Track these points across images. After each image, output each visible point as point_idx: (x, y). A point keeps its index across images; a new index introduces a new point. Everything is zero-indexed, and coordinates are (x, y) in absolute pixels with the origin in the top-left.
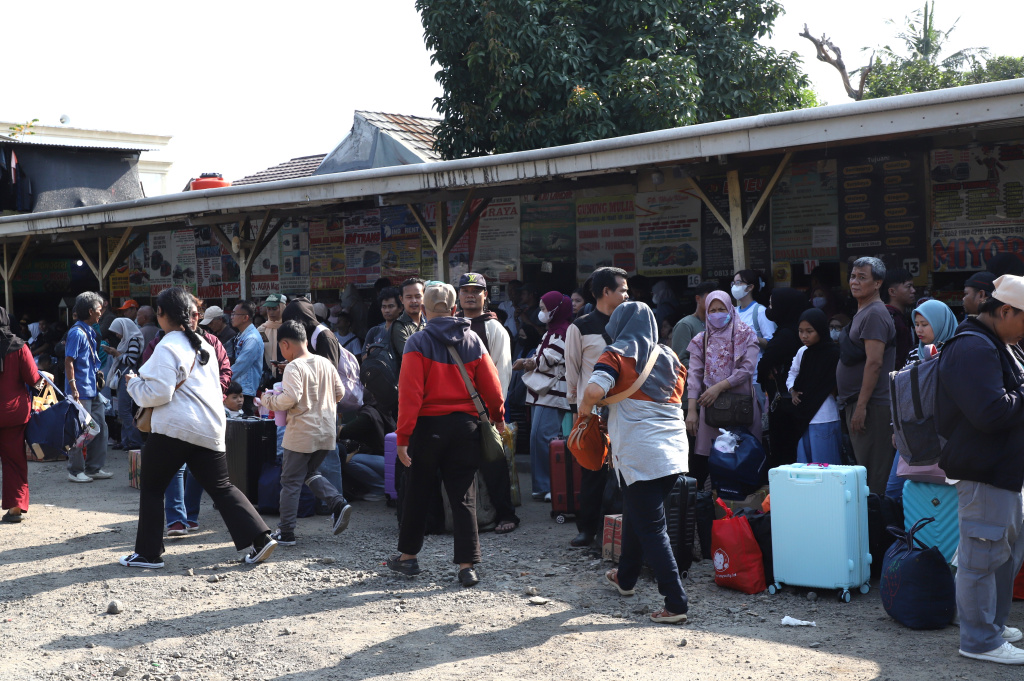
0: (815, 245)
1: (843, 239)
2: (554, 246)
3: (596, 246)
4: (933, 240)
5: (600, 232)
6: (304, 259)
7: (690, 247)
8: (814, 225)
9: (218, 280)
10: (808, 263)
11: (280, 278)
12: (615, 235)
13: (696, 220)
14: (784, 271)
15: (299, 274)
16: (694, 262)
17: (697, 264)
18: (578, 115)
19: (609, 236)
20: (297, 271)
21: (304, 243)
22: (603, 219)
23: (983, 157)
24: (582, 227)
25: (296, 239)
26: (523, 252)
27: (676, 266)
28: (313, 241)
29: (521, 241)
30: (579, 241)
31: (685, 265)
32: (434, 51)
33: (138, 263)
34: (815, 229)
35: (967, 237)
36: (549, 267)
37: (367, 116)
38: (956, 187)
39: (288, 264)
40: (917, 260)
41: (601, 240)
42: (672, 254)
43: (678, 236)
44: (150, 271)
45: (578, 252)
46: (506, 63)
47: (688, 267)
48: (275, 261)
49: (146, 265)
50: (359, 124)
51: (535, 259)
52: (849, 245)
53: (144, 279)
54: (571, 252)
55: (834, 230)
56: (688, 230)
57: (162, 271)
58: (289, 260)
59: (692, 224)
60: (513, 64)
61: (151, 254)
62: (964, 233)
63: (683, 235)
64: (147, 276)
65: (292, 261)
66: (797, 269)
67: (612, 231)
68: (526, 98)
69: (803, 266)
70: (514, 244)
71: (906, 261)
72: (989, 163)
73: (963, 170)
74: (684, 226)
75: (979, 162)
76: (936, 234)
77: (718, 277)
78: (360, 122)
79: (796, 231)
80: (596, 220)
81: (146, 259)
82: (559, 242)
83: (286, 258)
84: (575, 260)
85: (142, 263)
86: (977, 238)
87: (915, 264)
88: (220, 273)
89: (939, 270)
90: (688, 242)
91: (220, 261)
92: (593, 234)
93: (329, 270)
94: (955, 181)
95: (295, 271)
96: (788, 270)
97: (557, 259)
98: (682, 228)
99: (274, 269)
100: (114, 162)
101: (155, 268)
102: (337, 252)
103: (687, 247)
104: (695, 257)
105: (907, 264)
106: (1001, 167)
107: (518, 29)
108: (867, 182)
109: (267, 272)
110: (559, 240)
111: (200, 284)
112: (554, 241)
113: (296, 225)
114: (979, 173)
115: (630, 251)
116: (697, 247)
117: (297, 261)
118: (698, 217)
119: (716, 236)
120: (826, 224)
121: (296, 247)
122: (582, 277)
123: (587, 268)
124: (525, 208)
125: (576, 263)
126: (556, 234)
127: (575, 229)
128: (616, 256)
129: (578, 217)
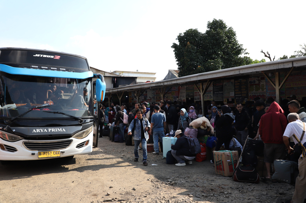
0: (231, 96)
2: (191, 95)
3: (197, 95)
4: (250, 95)
5: (198, 92)
6: (155, 96)
20: (154, 99)
21: (155, 94)
23: (258, 79)
25: (154, 93)
26: (186, 96)
27: (209, 99)
28: (156, 93)
30: (195, 94)
32: (177, 59)
34: (231, 92)
35: (255, 95)
36: (190, 98)
37: (171, 71)
38: (253, 85)
39: (153, 97)
42: (208, 97)
43: (209, 93)
44: (134, 98)
46: (187, 61)
48: (151, 97)
51: (188, 97)
52: (236, 96)
54: (193, 96)
55: (234, 93)
56: (211, 92)
60: (189, 62)
62: (255, 94)
66: (228, 100)
68: (191, 68)
70: (185, 94)
71: (245, 99)
72: (259, 80)
73: (254, 82)
75: (257, 80)
76: (250, 94)
79: (228, 93)
80: (197, 90)
86: (257, 95)
88: (143, 99)
92: (196, 93)
93: (158, 98)
96: (226, 100)
99: (151, 98)
100: (133, 79)
103: (211, 95)
106: (261, 81)
107: (190, 55)
108: (239, 84)
109: (150, 99)
111: (141, 101)
113: (154, 91)
114: (257, 82)
117: (154, 97)
118: (212, 90)
119: (215, 93)
120: (232, 92)
121: (154, 94)
122: (195, 101)
123: (196, 99)
124: (186, 88)
125: (194, 98)
126: (191, 93)
127: (194, 92)
128: (200, 97)
129: (194, 90)
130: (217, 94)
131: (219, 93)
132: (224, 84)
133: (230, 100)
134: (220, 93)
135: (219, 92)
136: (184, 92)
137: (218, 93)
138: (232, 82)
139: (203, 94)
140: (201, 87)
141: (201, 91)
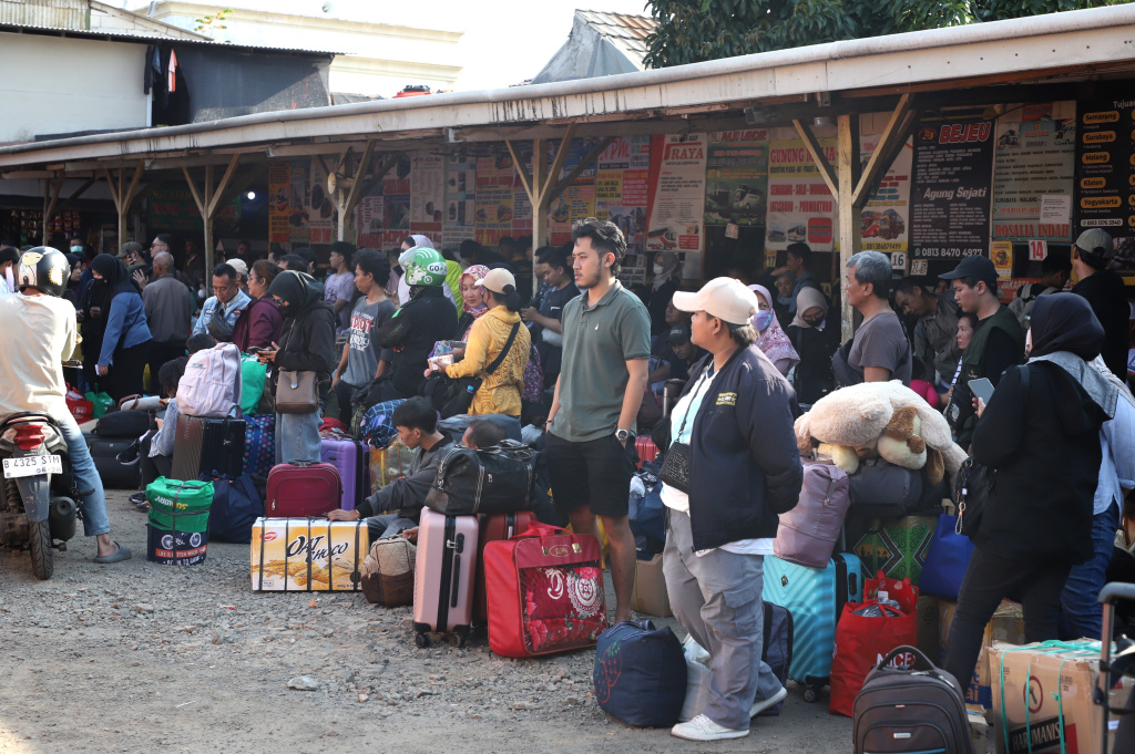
0: (1043, 221)
1: (1077, 213)
2: (741, 204)
3: (788, 207)
5: (794, 188)
7: (895, 214)
8: (1044, 192)
9: (379, 227)
10: (1033, 244)
11: (443, 227)
12: (812, 193)
13: (905, 178)
14: (1004, 254)
15: (463, 224)
16: (900, 235)
17: (903, 238)
18: (806, 28)
19: (804, 193)
20: (462, 220)
22: (799, 170)
24: (775, 180)
25: (462, 178)
26: (708, 209)
27: (879, 240)
29: (706, 195)
30: (771, 198)
31: (889, 238)
33: (298, 200)
34: (1044, 197)
36: (733, 229)
37: (590, 17)
39: (452, 210)
41: (796, 199)
42: (874, 223)
43: (883, 198)
44: (309, 209)
45: (769, 213)
47: (892, 241)
48: (439, 206)
49: (307, 203)
50: (579, 28)
51: (720, 218)
52: (1084, 223)
53: (303, 220)
54: (760, 211)
55: (1067, 201)
56: (894, 191)
57: (322, 211)
58: (453, 204)
59: (901, 182)
61: (312, 188)
63: (889, 197)
64: (307, 217)
65: (457, 206)
66: (1021, 252)
67: (808, 187)
69: (1027, 248)
70: (696, 199)
74: (891, 185)
77: (926, 257)
78: (580, 25)
79: (1022, 200)
80: (791, 170)
81: (307, 195)
82: (748, 198)
83: (451, 202)
84: (764, 224)
85: (303, 200)
88: (381, 217)
90: (894, 207)
91: (382, 201)
92: (786, 190)
93: (496, 221)
95: (459, 219)
96: (1009, 253)
97: (744, 221)
98: (888, 187)
99: (437, 215)
101: (315, 208)
102: (505, 197)
103: (893, 214)
104: (901, 229)
108: (1112, 136)
109: (430, 219)
110: (748, 196)
111: (360, 231)
112: (742, 197)
115: (827, 215)
116: (903, 213)
117: (462, 206)
118: (908, 172)
119: (927, 201)
120: (1059, 191)
121: (463, 188)
122: (772, 246)
123: (777, 236)
124: (711, 150)
125: (765, 229)
126: (744, 187)
127: (766, 182)
128: (812, 221)
129: (771, 164)
130: (940, 202)
131: (956, 199)
132: (1001, 130)
133: (1038, 252)
134: (962, 200)
135: (954, 187)
136: (695, 184)
137: (949, 195)
138: (1059, 124)
139: (854, 199)
140: (844, 146)
141: (845, 174)
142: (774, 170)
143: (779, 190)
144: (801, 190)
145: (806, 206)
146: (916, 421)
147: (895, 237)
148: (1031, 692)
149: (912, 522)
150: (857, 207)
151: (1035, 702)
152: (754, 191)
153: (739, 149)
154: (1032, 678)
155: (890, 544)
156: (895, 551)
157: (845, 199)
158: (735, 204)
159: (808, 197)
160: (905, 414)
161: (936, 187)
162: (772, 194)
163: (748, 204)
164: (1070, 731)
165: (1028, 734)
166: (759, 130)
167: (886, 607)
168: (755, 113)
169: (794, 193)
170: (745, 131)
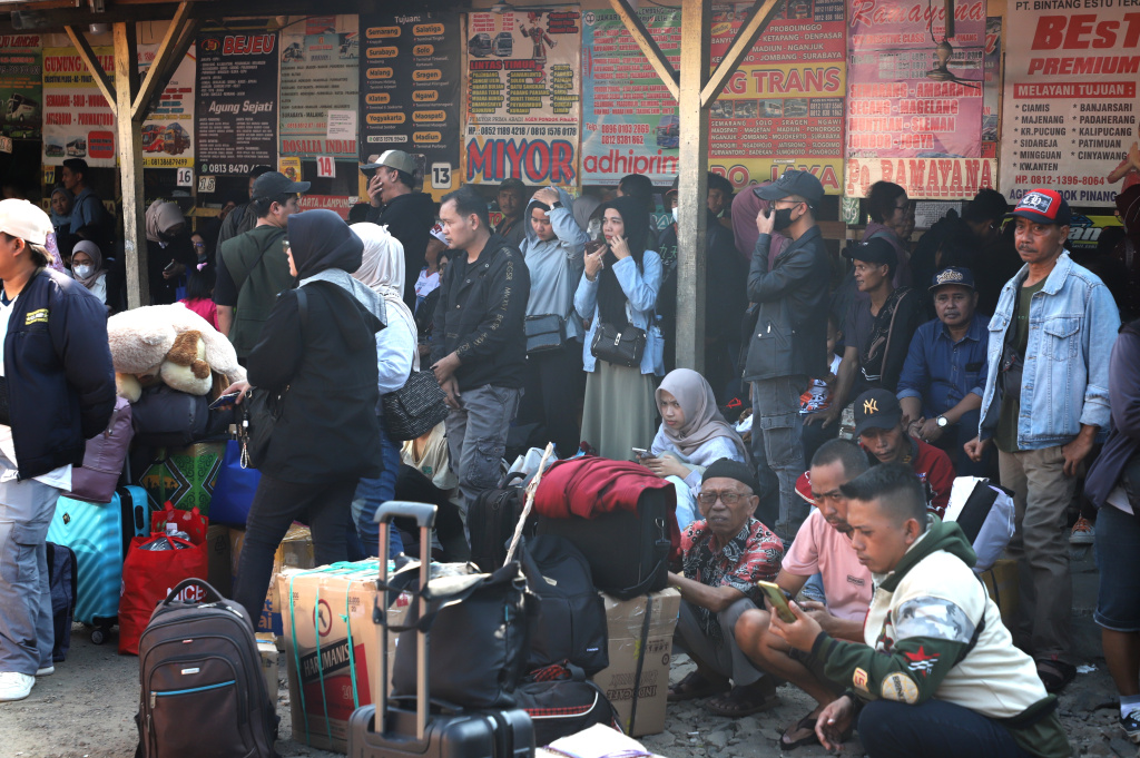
0: (330, 137)
1: (364, 130)
2: (14, 115)
3: (66, 119)
4: (467, 139)
5: (72, 99)
7: (180, 128)
8: (330, 107)
10: (321, 160)
12: (91, 105)
13: (189, 90)
14: (293, 170)
16: (186, 151)
17: (189, 153)
19: (83, 105)
22: (76, 80)
23: (528, 27)
24: (50, 90)
27: (164, 155)
30: (47, 110)
31: (175, 153)
34: (331, 112)
35: (507, 138)
36: (6, 142)
38: (498, 65)
40: (447, 165)
41: (74, 111)
42: (158, 137)
43: (167, 111)
45: (45, 126)
47: (178, 156)
52: (371, 139)
54: (35, 123)
55: (352, 116)
56: (178, 104)
59: (184, 95)
62: (504, 131)
63: (173, 111)
66: (309, 168)
67: (86, 99)
69: (315, 164)
71: (435, 166)
72: (535, 34)
73: (506, 43)
74: (175, 97)
75: (525, 34)
76: (472, 131)
77: (214, 173)
79: (308, 115)
80: (68, 79)
82: (22, 109)
84: (41, 137)
86: (518, 140)
87: (446, 170)
89: (472, 182)
90: (179, 121)
92: (63, 101)
94: (496, 58)
96: (298, 170)
97: (18, 134)
98: (172, 100)
103: (177, 128)
104: (187, 143)
105: (436, 170)
106: (549, 42)
108: (394, 51)
110: (21, 106)
112: (15, 109)
114: (523, 49)
115: (108, 128)
116: (188, 127)
118: (192, 84)
119: (212, 114)
120: (344, 107)
122: (50, 162)
123: (55, 150)
125: (42, 142)
126: (17, 97)
127: (41, 92)
128: (92, 135)
129: (45, 73)
130: (225, 116)
131: (242, 114)
132: (285, 42)
133: (327, 169)
134: (248, 114)
135: (240, 101)
137: (235, 109)
138: (343, 38)
139: (134, 112)
140: (122, 55)
141: (123, 85)
142: (49, 79)
143: (54, 101)
144: (79, 101)
145: (85, 119)
146: (200, 345)
147: (181, 152)
148: (321, 615)
149: (200, 449)
150: (137, 121)
151: (325, 625)
152: (28, 102)
153: (9, 55)
154: (321, 601)
155: (177, 473)
156: (183, 481)
157: (124, 112)
158: (8, 116)
159: (87, 109)
160: (189, 339)
161: (221, 100)
162: (48, 104)
163: (22, 115)
164: (359, 651)
165: (318, 658)
166: (31, 36)
167: (175, 539)
168: (22, 18)
169: (72, 105)
170: (16, 37)
